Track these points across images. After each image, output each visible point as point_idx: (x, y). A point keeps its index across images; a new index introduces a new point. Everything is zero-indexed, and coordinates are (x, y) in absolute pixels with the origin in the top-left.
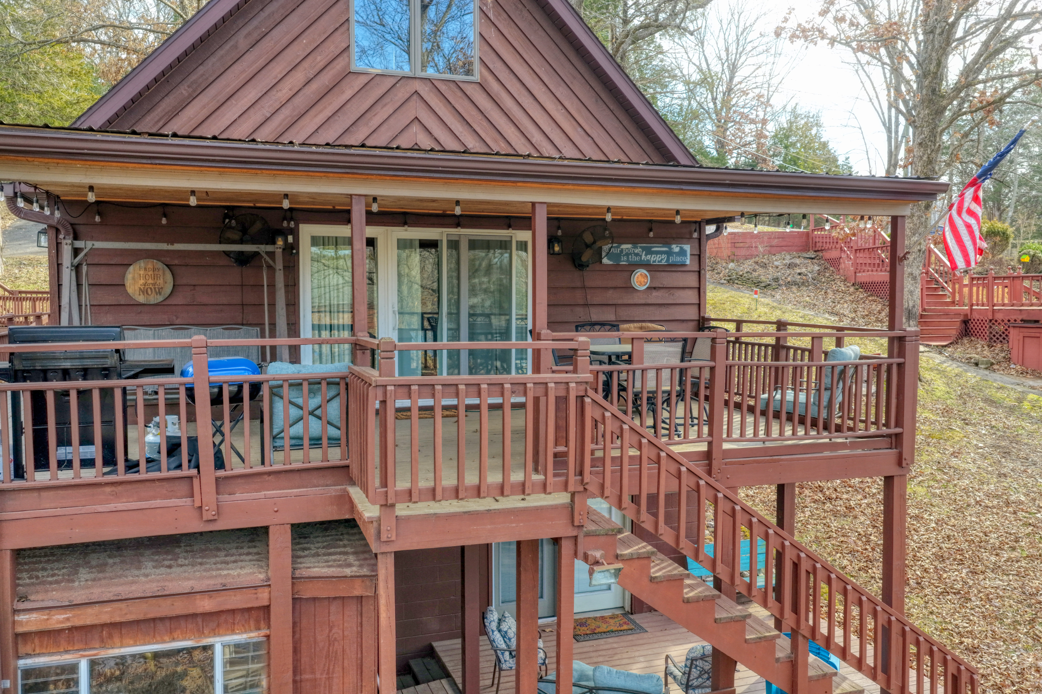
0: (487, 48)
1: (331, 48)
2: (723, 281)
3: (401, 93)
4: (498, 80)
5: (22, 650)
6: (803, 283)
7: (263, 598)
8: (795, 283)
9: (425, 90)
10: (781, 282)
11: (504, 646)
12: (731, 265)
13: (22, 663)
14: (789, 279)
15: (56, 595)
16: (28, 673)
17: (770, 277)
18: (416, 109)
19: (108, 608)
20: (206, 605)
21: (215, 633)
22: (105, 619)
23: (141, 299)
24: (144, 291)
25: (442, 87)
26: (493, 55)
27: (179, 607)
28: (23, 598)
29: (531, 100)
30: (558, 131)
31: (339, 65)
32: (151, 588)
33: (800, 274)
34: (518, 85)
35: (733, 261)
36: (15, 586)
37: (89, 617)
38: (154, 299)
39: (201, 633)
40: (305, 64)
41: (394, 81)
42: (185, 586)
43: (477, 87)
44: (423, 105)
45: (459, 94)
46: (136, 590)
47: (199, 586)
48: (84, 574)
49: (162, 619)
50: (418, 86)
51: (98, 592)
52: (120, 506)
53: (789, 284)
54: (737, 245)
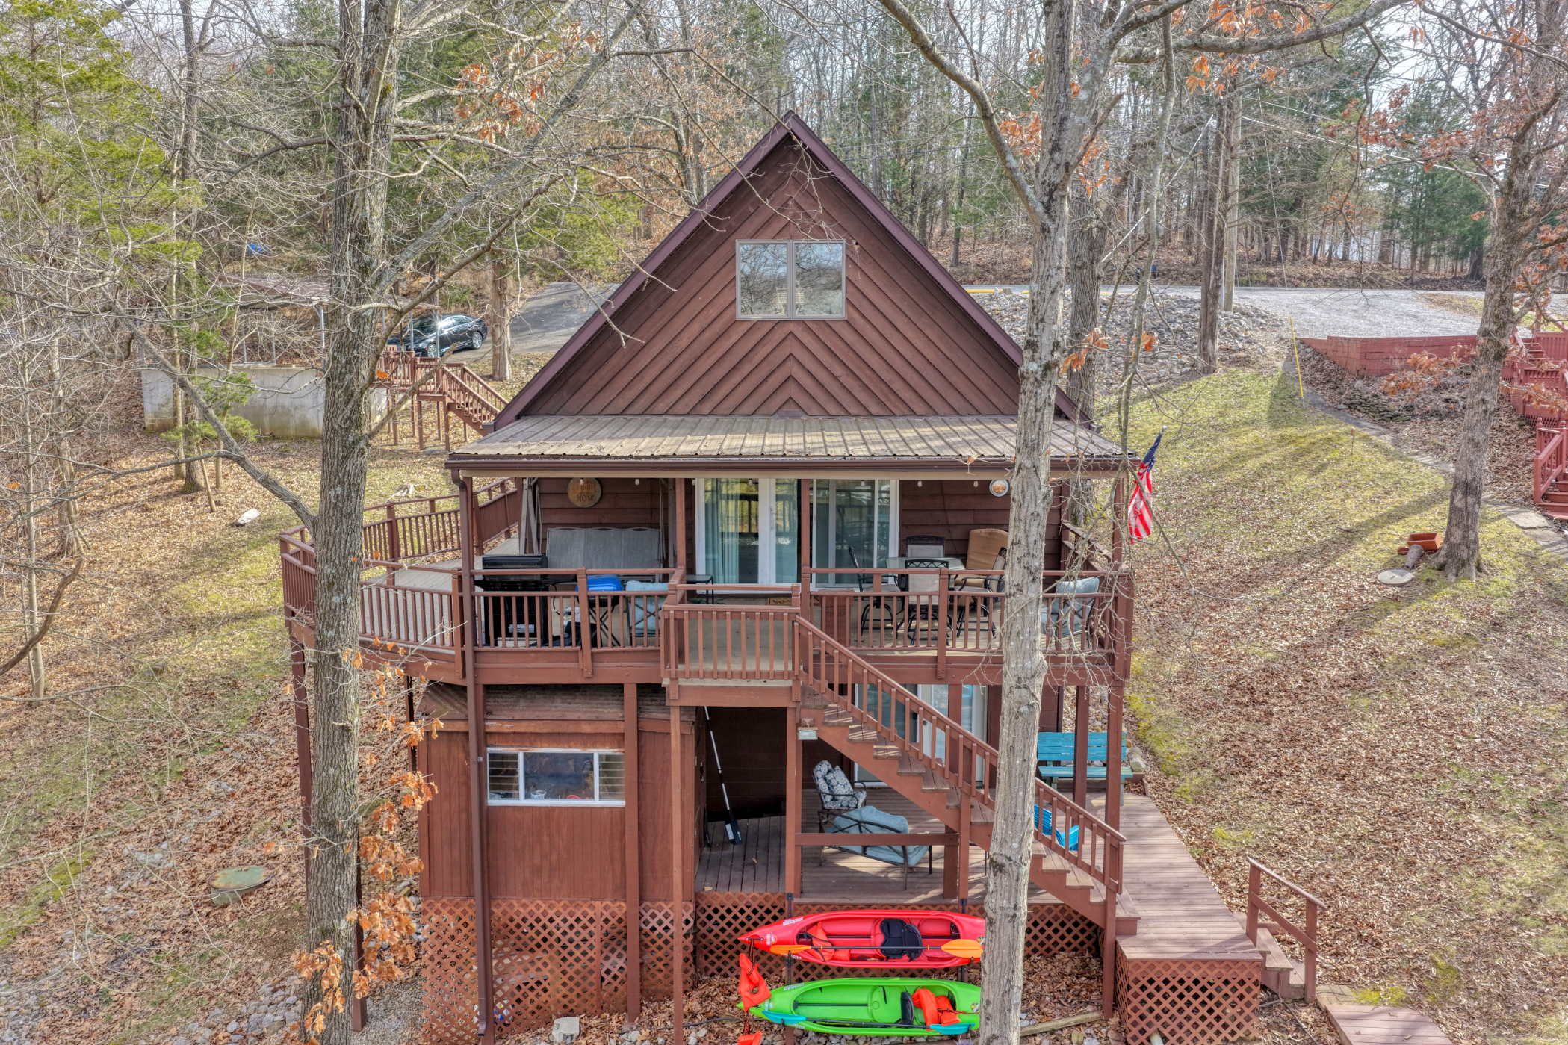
0: (853, 290)
1: (721, 302)
2: (1342, 406)
3: (779, 335)
4: (863, 316)
5: (489, 742)
6: (1448, 415)
7: (620, 728)
8: (1437, 413)
9: (798, 331)
10: (1416, 412)
11: (827, 790)
12: (1359, 383)
13: (490, 750)
14: (1429, 407)
15: (507, 714)
16: (493, 756)
17: (1403, 404)
18: (791, 347)
19: (533, 724)
20: (587, 728)
21: (594, 746)
22: (531, 729)
23: (579, 504)
24: (580, 498)
25: (813, 327)
26: (859, 295)
27: (571, 728)
28: (490, 713)
29: (894, 331)
30: (919, 357)
31: (727, 316)
32: (557, 715)
33: (1447, 400)
34: (882, 319)
35: (1362, 378)
36: (485, 706)
37: (523, 727)
38: (588, 504)
39: (585, 746)
40: (701, 317)
41: (772, 325)
42: (575, 716)
43: (845, 325)
44: (797, 343)
45: (828, 330)
46: (548, 715)
47: (583, 717)
48: (522, 703)
49: (564, 734)
50: (792, 327)
51: (528, 715)
52: (539, 665)
53: (1427, 415)
54: (1369, 356)
